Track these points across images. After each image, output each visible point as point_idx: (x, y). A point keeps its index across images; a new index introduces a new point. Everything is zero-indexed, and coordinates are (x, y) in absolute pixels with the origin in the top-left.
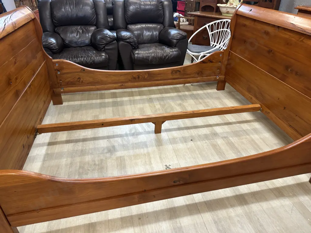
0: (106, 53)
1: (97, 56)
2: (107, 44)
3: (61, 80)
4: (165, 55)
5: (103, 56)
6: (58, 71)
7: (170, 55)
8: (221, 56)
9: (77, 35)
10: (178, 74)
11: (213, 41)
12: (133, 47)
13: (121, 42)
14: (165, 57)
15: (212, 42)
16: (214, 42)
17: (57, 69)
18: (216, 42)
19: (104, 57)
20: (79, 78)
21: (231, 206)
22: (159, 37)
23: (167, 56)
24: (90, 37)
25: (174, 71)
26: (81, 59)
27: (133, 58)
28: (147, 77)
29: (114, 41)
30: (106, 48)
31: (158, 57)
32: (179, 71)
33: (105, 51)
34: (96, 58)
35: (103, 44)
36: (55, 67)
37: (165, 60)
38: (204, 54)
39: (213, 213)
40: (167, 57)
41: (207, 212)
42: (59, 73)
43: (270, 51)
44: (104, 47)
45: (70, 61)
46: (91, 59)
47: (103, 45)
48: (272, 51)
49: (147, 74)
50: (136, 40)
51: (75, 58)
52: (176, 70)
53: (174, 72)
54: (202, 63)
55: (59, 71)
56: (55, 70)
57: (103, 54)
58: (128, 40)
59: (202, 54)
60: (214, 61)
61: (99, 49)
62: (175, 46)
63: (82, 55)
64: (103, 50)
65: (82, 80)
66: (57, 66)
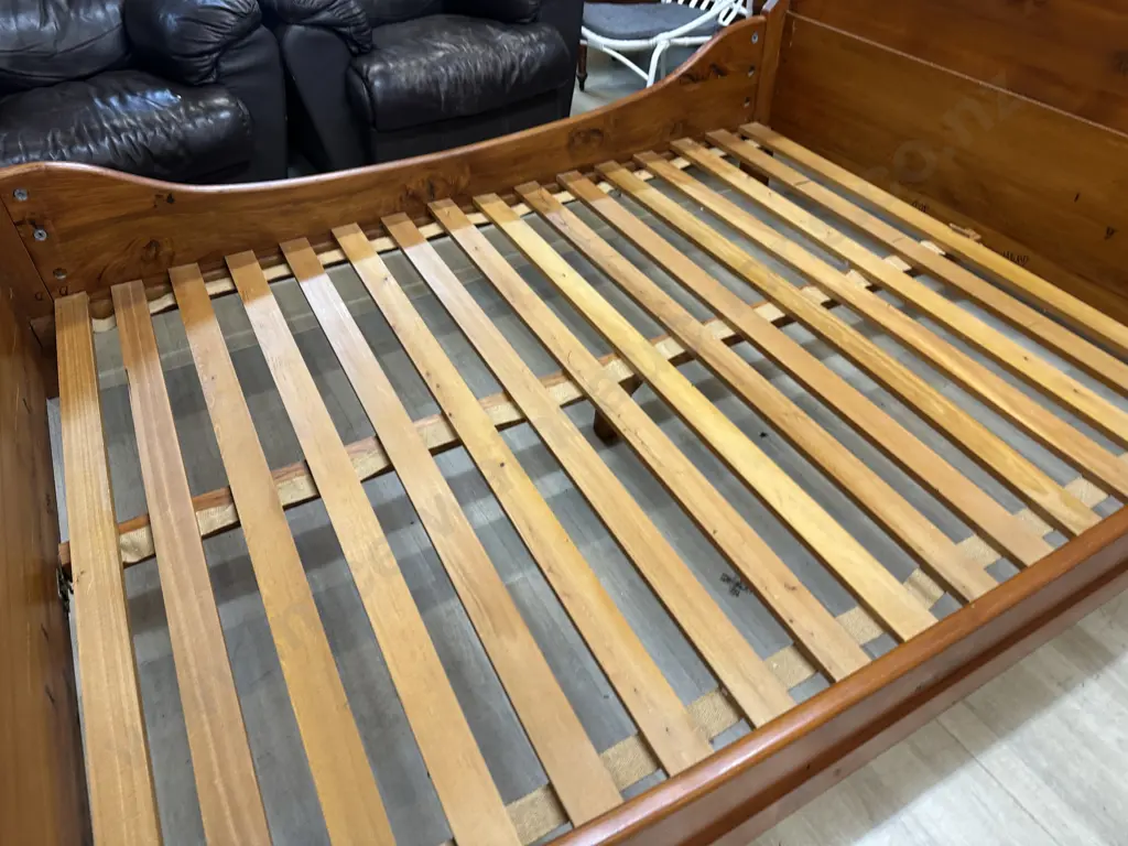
0: (233, 94)
1: (198, 116)
2: (225, 48)
3: (58, 271)
4: (504, 62)
5: (221, 108)
6: (35, 225)
7: (526, 63)
8: (755, 40)
9: (44, 20)
10: (594, 145)
12: (354, 49)
13: (296, 29)
14: (507, 74)
17: (27, 217)
19: (225, 115)
20: (154, 244)
21: (1059, 684)
23: (513, 67)
24: (117, 21)
25: (579, 133)
26: (115, 141)
27: (367, 99)
28: (469, 183)
29: (256, 27)
30: (226, 66)
31: (478, 81)
32: (598, 132)
33: (221, 83)
34: (194, 124)
35: (211, 46)
36: (14, 209)
37: (508, 89)
38: (669, 40)
39: (1017, 739)
40: (516, 72)
41: (993, 741)
42: (41, 236)
44: (216, 64)
45: (63, 159)
46: (167, 135)
47: (210, 53)
49: (467, 169)
50: (357, 10)
51: (84, 142)
52: (585, 128)
53: (578, 141)
54: (687, 80)
55: (42, 227)
56: (16, 224)
57: (221, 101)
58: (324, 16)
59: (662, 42)
60: (730, 67)
61: (194, 79)
62: (535, 20)
63: (117, 123)
64: (211, 80)
65: (167, 249)
66: (24, 202)
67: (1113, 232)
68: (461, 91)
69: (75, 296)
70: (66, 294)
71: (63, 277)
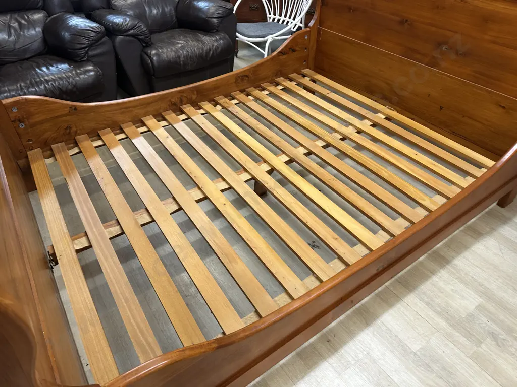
0: (95, 65)
1: (81, 74)
2: (90, 46)
3: (29, 140)
4: (206, 48)
5: (91, 71)
6: (20, 121)
7: (215, 48)
8: (306, 38)
9: (9, 35)
10: (245, 81)
11: (272, 13)
12: (144, 44)
13: (120, 38)
14: (208, 53)
15: (270, 14)
16: (275, 14)
17: (17, 117)
18: (277, 13)
19: (92, 73)
20: (68, 127)
21: (431, 272)
22: (176, 17)
23: (210, 50)
24: (41, 35)
25: (239, 77)
26: (47, 86)
27: (151, 65)
28: (196, 98)
29: (103, 37)
30: (91, 53)
31: (196, 56)
32: (247, 76)
33: (89, 61)
34: (79, 77)
35: (85, 45)
36: (11, 115)
37: (208, 59)
38: (272, 38)
39: (417, 292)
40: (211, 52)
41: (408, 294)
42: (22, 126)
43: (403, 22)
44: (87, 52)
45: (25, 94)
46: (68, 82)
47: (86, 48)
48: (407, 20)
49: (195, 93)
50: (145, 29)
51: (33, 87)
52: (241, 75)
53: (239, 80)
54: (280, 54)
55: (23, 122)
56: (12, 122)
57: (90, 68)
58: (131, 32)
59: (269, 39)
60: (297, 49)
61: (78, 59)
62: (217, 31)
63: (46, 78)
64: (85, 59)
65: (74, 129)
66: (16, 113)
67: (443, 107)
68: (189, 61)
69: (36, 150)
70: (32, 149)
71: (31, 142)
